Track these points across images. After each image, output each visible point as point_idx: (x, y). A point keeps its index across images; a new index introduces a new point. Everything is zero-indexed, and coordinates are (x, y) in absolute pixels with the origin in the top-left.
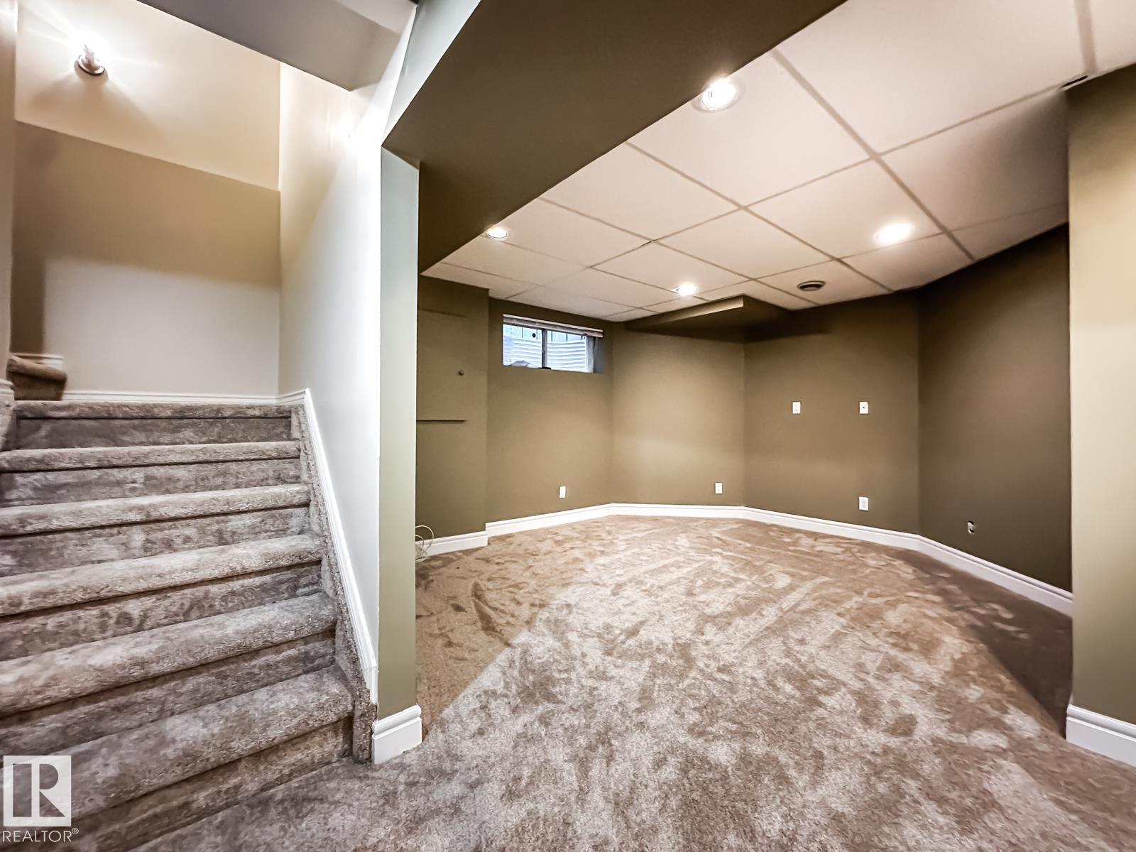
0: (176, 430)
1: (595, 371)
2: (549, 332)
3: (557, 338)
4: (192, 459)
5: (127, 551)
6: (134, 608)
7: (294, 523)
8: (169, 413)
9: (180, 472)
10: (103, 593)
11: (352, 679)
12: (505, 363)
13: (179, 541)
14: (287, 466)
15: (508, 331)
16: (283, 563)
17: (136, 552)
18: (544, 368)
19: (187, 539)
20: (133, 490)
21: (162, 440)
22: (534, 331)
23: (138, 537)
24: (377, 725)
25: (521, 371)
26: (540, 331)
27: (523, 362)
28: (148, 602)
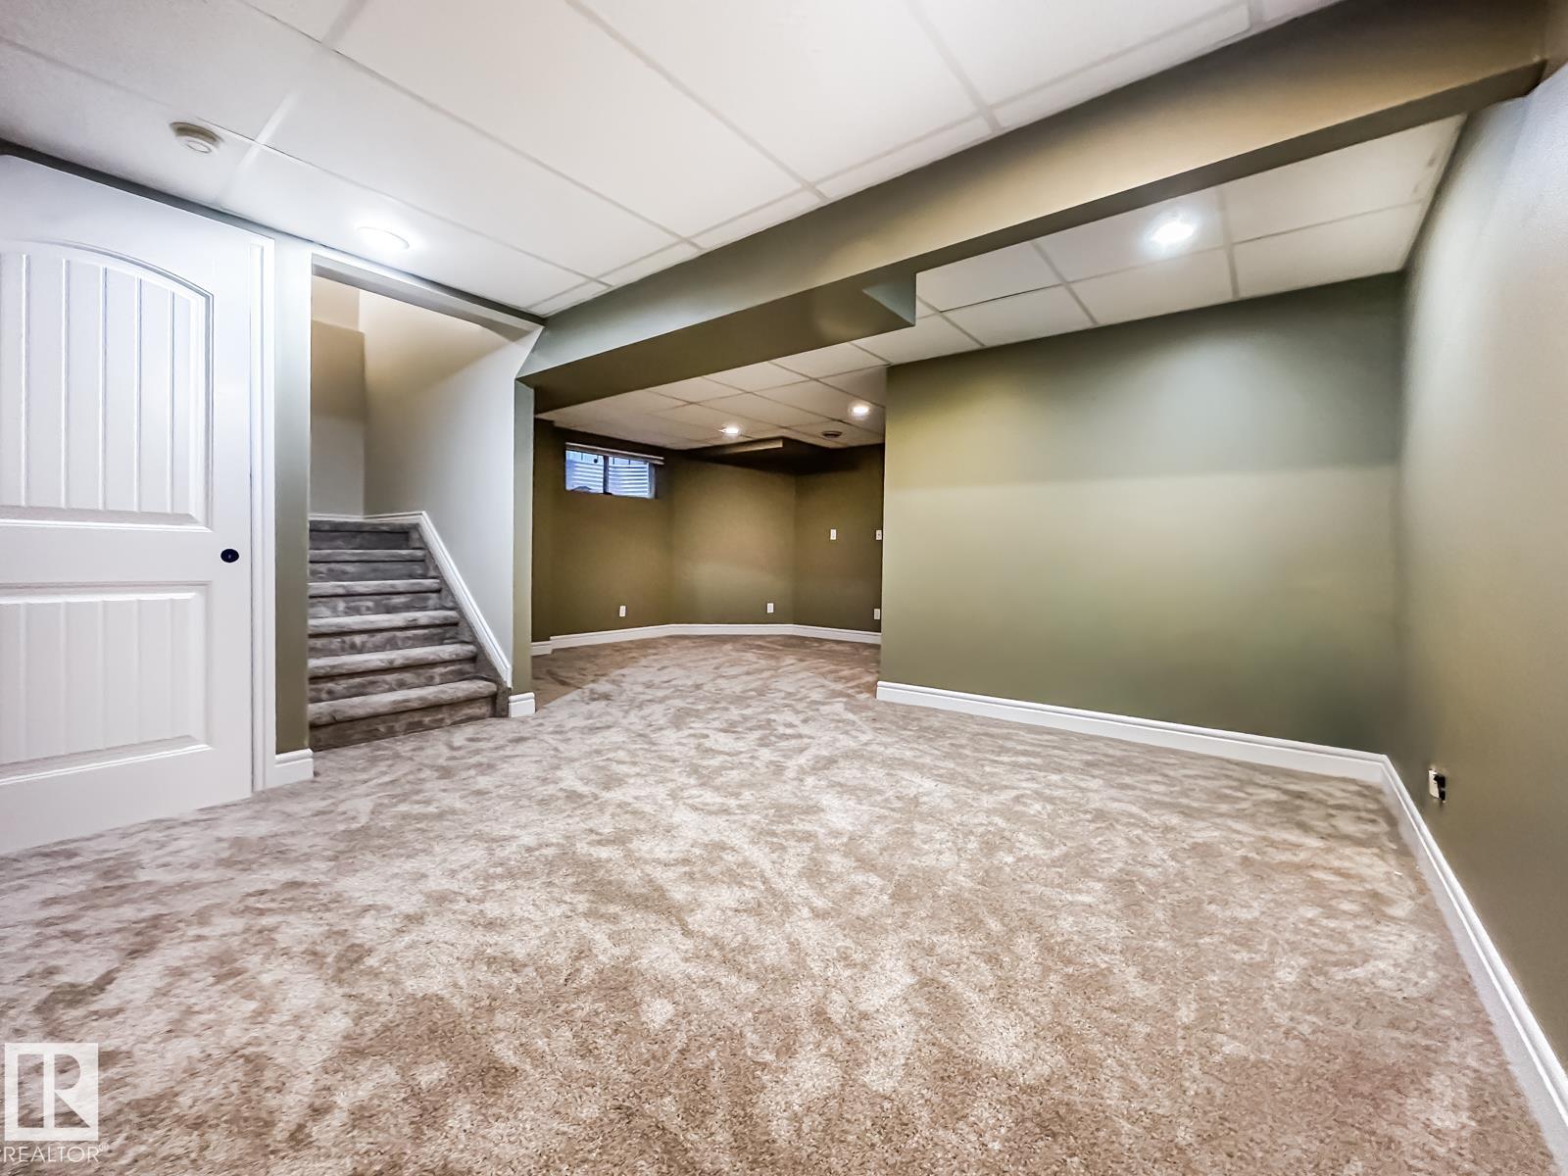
0: (333, 539)
1: (656, 496)
2: (611, 459)
3: (618, 462)
4: (355, 559)
5: (335, 613)
6: (358, 639)
7: (431, 603)
8: (327, 528)
9: (349, 568)
10: (345, 630)
11: (494, 676)
12: (569, 487)
13: (363, 609)
14: (416, 567)
15: (571, 455)
16: (437, 622)
17: (339, 614)
18: (605, 493)
19: (368, 608)
20: (321, 578)
21: (322, 546)
22: (595, 457)
23: (341, 605)
24: (512, 698)
25: (583, 494)
26: (602, 457)
27: (585, 487)
28: (364, 637)
